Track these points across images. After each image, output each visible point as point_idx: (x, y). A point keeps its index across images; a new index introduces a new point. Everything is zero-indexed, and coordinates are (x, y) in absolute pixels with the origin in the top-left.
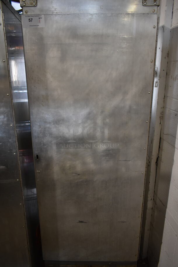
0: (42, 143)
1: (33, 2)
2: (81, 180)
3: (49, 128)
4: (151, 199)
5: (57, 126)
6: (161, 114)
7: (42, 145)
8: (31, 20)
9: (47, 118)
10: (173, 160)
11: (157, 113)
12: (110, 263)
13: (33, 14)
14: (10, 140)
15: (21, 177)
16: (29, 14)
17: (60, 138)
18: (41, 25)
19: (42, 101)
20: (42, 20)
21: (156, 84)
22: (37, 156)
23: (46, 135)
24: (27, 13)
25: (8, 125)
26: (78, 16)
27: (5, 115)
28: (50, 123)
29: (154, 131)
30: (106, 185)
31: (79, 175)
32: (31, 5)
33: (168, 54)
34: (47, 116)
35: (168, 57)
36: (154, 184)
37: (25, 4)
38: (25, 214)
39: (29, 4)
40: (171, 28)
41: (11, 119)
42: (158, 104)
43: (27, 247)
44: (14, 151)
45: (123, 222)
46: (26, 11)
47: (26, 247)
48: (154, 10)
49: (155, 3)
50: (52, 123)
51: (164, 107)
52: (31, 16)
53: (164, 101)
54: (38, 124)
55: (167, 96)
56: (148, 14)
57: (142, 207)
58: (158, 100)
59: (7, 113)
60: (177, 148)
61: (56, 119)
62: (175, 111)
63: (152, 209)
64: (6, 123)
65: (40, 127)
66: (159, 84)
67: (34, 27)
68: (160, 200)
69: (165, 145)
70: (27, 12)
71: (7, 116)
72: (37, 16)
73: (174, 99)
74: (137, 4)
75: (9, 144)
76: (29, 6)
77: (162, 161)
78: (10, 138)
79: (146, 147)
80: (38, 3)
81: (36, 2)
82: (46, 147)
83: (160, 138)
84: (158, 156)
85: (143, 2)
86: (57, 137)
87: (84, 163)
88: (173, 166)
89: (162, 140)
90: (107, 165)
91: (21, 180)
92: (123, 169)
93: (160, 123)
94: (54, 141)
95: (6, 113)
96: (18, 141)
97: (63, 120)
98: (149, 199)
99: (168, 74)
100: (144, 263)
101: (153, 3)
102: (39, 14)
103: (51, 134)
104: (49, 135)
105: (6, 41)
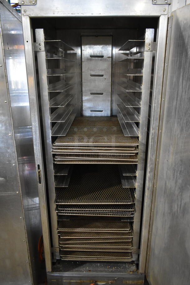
13: (32, 13)
14: (9, 151)
15: (21, 190)
25: (6, 134)
27: (3, 124)
32: (30, 3)
37: (24, 2)
38: (26, 228)
39: (28, 2)
41: (9, 128)
43: (28, 262)
44: (13, 161)
48: (165, 9)
49: (166, 2)
59: (5, 122)
64: (4, 132)
70: (25, 11)
71: (5, 125)
74: (146, 3)
75: (7, 155)
76: (27, 4)
78: (8, 148)
80: (38, 2)
85: (152, 0)
91: (21, 192)
95: (3, 122)
96: (17, 152)
101: (164, 1)
105: (3, 44)
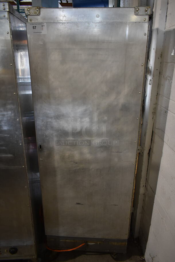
0: (44, 135)
1: (36, 11)
2: (78, 168)
3: (50, 122)
4: (143, 186)
5: (58, 120)
6: (153, 109)
7: (45, 136)
8: (35, 27)
9: (49, 113)
10: (162, 152)
11: (150, 109)
12: (103, 240)
13: (37, 22)
14: (17, 133)
15: (26, 165)
16: (33, 22)
17: (60, 131)
18: (44, 32)
19: (45, 99)
20: (45, 28)
21: (150, 82)
22: (40, 146)
23: (48, 128)
24: (31, 21)
25: (15, 119)
26: (76, 24)
27: (13, 111)
28: (51, 118)
29: (147, 125)
30: (100, 172)
31: (76, 163)
32: (35, 14)
33: (161, 55)
34: (48, 112)
35: (161, 57)
36: (146, 173)
37: (30, 13)
38: (30, 196)
39: (33, 13)
40: (164, 31)
41: (17, 114)
42: (151, 101)
44: (20, 142)
45: (116, 205)
46: (30, 19)
47: (30, 223)
48: (146, 19)
49: (146, 13)
50: (53, 118)
51: (156, 104)
52: (35, 24)
53: (157, 98)
54: (41, 118)
55: (159, 94)
56: (139, 22)
57: (132, 193)
58: (151, 96)
60: (165, 142)
61: (56, 115)
62: (165, 108)
63: (144, 194)
64: (13, 118)
65: (43, 121)
66: (152, 82)
67: (37, 33)
68: (150, 187)
69: (156, 138)
72: (40, 24)
73: (164, 97)
75: (16, 136)
76: (33, 15)
77: (153, 152)
78: (16, 131)
79: (136, 141)
80: (41, 13)
81: (39, 11)
82: (48, 138)
83: (153, 131)
84: (150, 148)
85: (135, 12)
86: (57, 130)
87: (81, 154)
88: (162, 157)
89: (154, 133)
90: (101, 155)
91: (26, 166)
92: (116, 160)
93: (153, 118)
94: (55, 134)
95: (13, 109)
96: (23, 134)
97: (63, 115)
98: (141, 185)
99: (161, 73)
100: (135, 242)
101: (144, 12)
102: (42, 23)
103: (52, 127)
104: (50, 128)
